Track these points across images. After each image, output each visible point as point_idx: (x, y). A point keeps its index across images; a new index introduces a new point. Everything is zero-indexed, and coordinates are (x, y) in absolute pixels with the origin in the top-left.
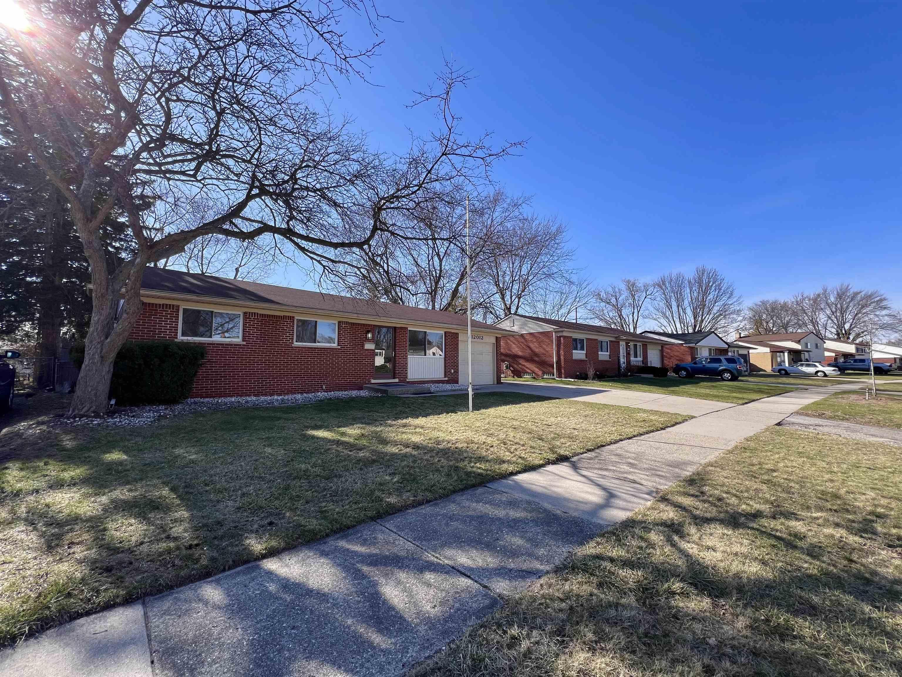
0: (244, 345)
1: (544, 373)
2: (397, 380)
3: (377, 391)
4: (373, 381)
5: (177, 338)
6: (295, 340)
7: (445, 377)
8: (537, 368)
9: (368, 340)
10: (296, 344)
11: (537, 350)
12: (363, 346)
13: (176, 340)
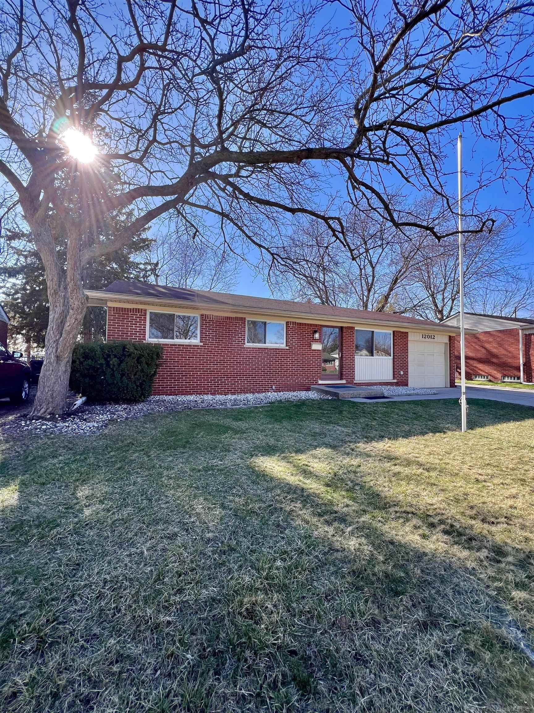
0: (201, 346)
1: (504, 376)
2: (344, 382)
3: (327, 393)
4: (320, 382)
5: (145, 340)
6: (246, 341)
7: (394, 378)
8: (495, 370)
9: (316, 341)
10: (247, 345)
11: (494, 351)
12: (310, 346)
13: (144, 342)
